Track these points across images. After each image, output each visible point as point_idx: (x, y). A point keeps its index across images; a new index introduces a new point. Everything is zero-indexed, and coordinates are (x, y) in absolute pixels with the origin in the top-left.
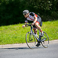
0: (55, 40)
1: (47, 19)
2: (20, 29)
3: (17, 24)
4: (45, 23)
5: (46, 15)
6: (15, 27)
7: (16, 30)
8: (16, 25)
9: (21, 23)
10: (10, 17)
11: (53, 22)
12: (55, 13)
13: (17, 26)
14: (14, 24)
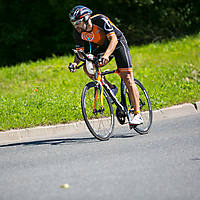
0: (174, 107)
1: (147, 37)
2: (54, 76)
3: (44, 59)
4: (142, 49)
5: (142, 22)
6: (39, 71)
7: (44, 80)
8: (43, 62)
9: (60, 54)
10: (21, 37)
11: (166, 46)
12: (173, 13)
13: (46, 67)
14: (35, 61)
